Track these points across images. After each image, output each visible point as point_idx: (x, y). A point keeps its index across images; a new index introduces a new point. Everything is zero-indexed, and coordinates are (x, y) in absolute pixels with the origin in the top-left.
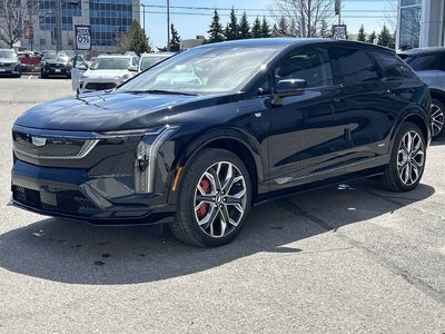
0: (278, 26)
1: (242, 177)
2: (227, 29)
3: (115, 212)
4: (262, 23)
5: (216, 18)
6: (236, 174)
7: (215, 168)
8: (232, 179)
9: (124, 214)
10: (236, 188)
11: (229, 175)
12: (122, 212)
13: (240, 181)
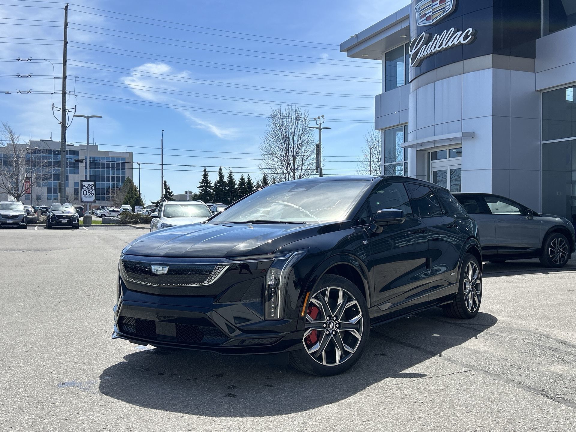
0: (260, 183)
1: (355, 302)
2: (216, 185)
3: (244, 340)
4: (246, 180)
5: (206, 176)
6: (347, 299)
7: (324, 293)
8: (344, 304)
9: (260, 341)
10: (350, 313)
11: (340, 301)
12: (252, 340)
13: (355, 305)
